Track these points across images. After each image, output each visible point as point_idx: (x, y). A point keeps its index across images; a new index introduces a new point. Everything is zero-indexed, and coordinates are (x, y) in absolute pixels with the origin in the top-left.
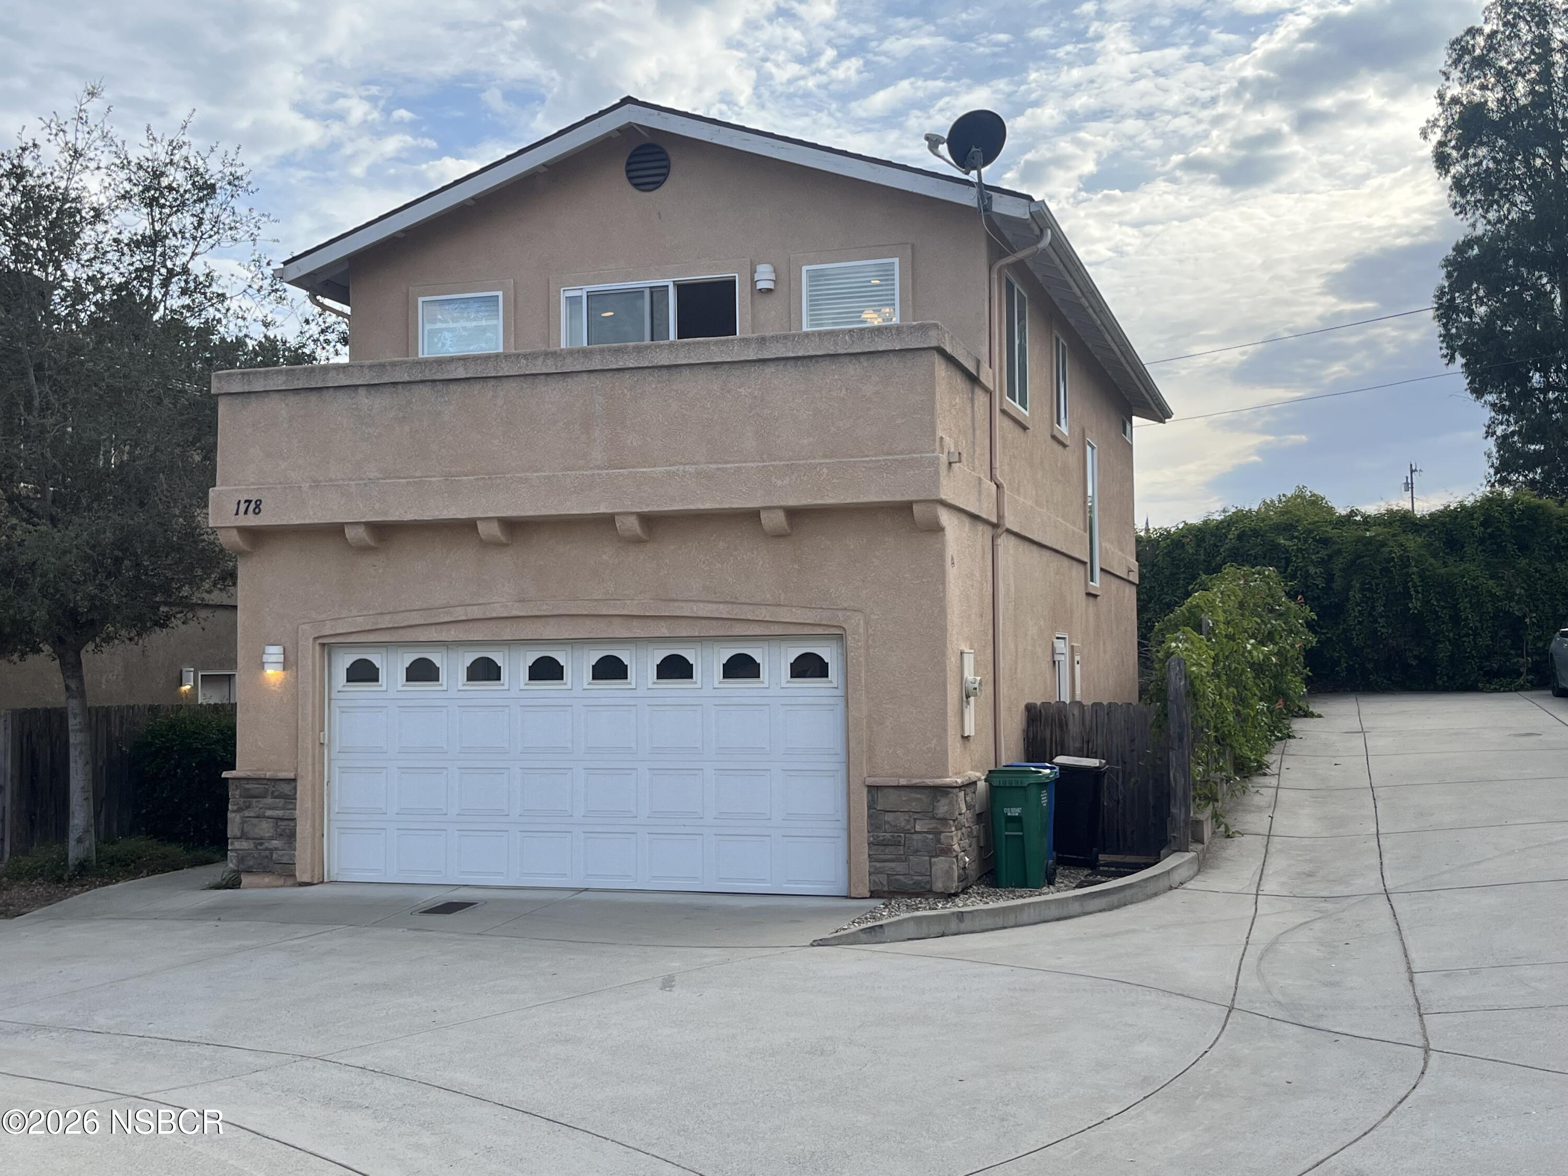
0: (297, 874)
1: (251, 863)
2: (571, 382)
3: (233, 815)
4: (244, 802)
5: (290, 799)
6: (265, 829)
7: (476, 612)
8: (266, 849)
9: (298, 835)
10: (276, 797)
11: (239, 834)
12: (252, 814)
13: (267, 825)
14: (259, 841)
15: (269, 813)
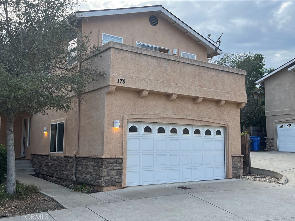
0: (123, 185)
1: (109, 183)
2: (192, 66)
3: (104, 169)
4: (108, 165)
5: (121, 163)
6: (114, 173)
7: (166, 116)
8: (114, 179)
9: (123, 174)
10: (117, 163)
11: (106, 175)
12: (110, 169)
13: (115, 172)
14: (112, 177)
15: (115, 168)
